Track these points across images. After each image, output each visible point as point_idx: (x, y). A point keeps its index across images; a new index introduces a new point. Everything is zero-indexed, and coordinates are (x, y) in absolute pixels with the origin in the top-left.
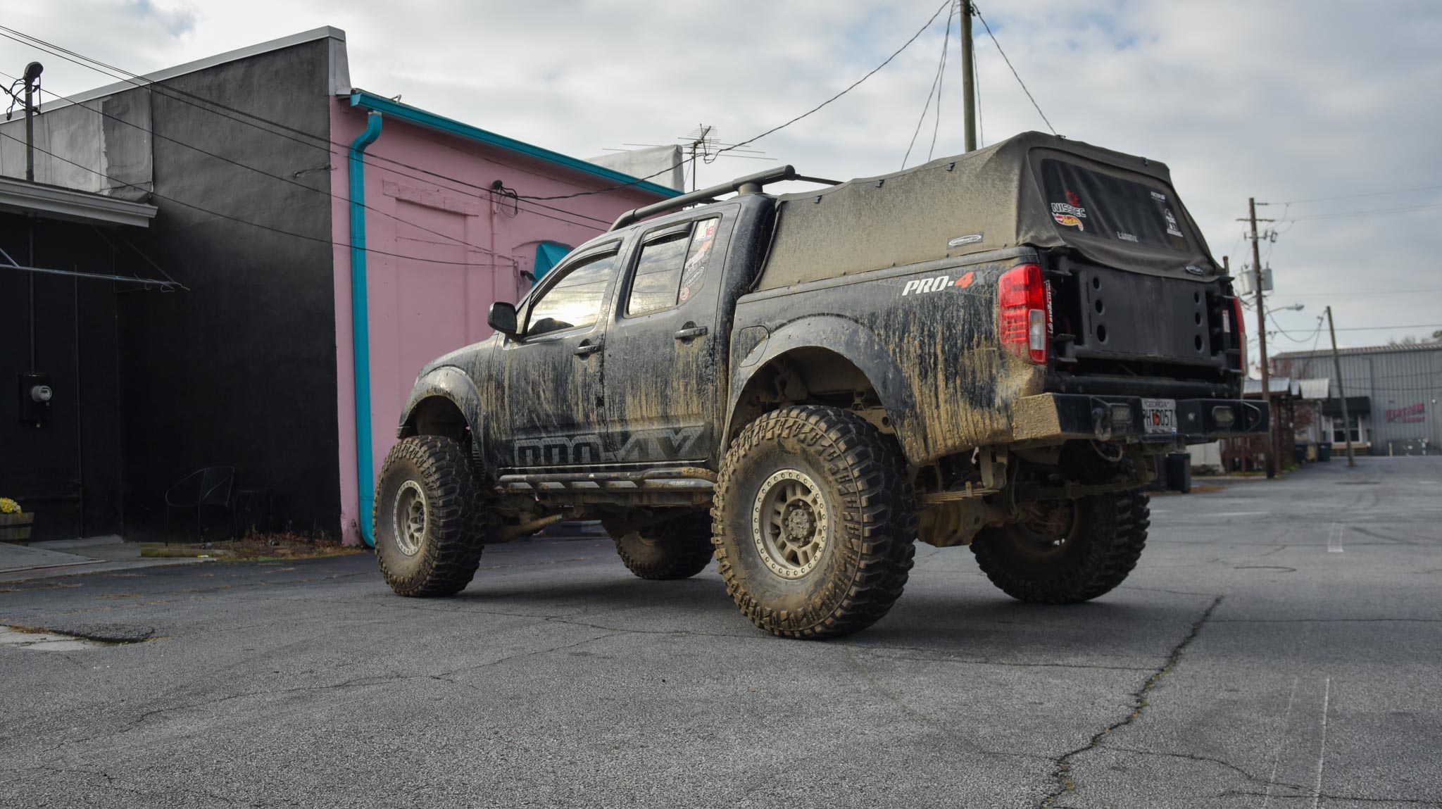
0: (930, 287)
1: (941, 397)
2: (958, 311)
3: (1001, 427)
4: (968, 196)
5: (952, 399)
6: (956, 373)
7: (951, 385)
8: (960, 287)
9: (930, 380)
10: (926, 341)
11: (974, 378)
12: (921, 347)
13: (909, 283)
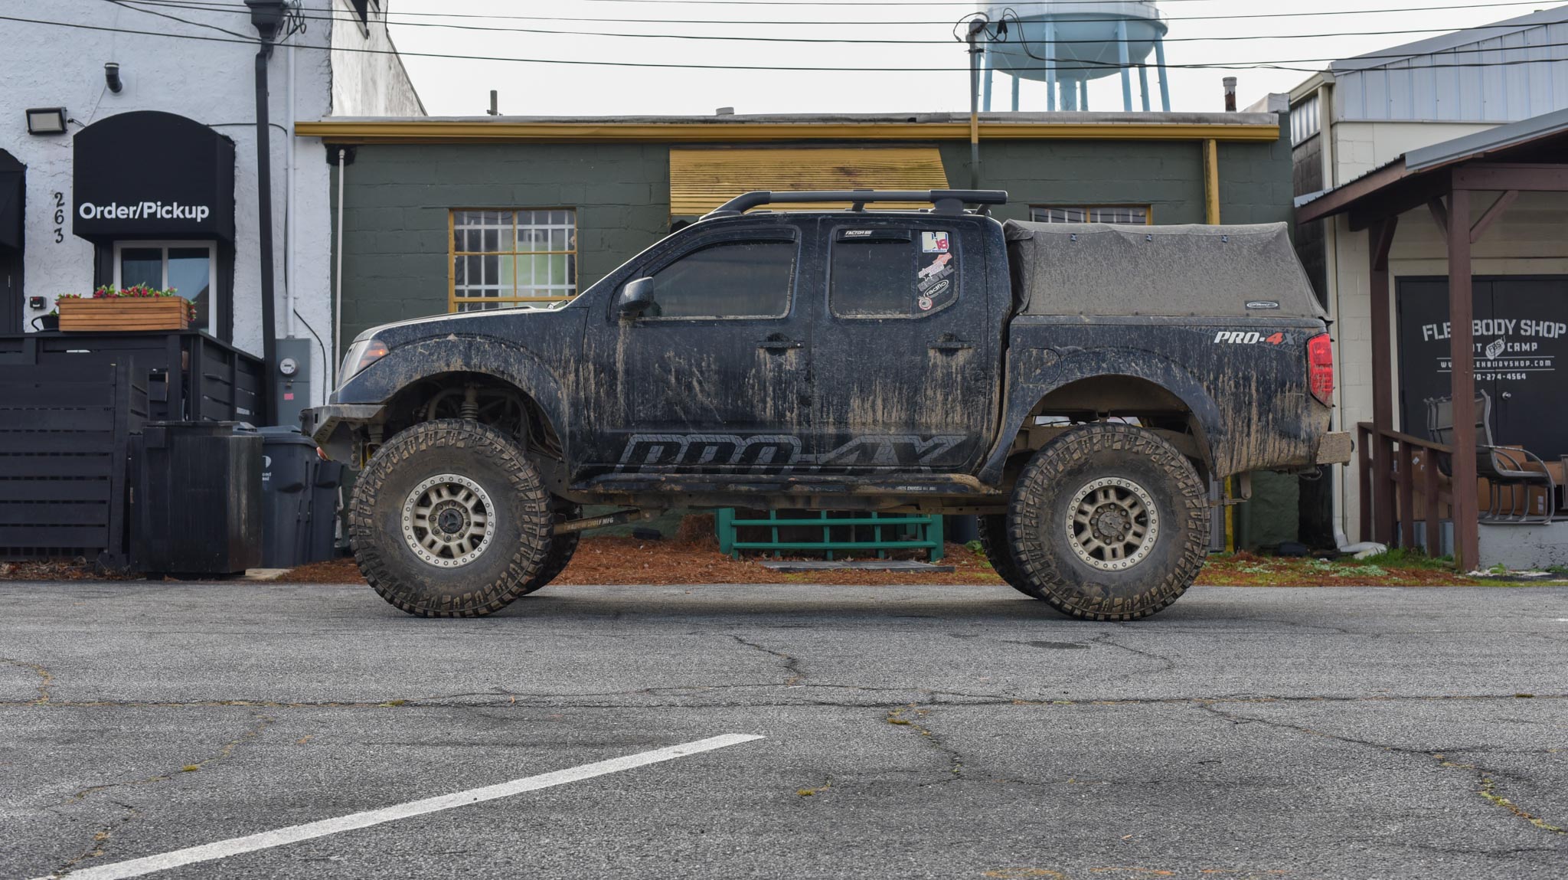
0: (1242, 340)
1: (1253, 428)
2: (1271, 362)
3: (1302, 454)
4: (1254, 268)
5: (1265, 429)
6: (1269, 411)
7: (1264, 419)
8: (1271, 343)
9: (1244, 414)
10: (1241, 382)
11: (1283, 415)
12: (1236, 387)
13: (1220, 334)
